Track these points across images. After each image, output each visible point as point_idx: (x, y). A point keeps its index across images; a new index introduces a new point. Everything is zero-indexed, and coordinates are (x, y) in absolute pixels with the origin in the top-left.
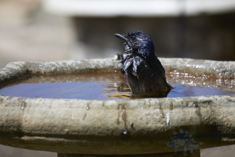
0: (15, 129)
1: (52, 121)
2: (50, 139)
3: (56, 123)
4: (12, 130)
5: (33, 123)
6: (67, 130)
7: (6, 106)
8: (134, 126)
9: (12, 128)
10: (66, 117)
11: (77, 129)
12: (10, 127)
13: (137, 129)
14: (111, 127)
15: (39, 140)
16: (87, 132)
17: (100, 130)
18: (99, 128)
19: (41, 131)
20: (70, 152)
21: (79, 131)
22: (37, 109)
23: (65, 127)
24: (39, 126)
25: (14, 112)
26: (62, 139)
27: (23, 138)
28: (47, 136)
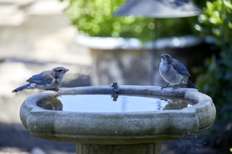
1: (72, 125)
5: (61, 126)
6: (81, 131)
7: (45, 116)
10: (81, 123)
12: (47, 128)
22: (63, 118)
23: (80, 128)
25: (49, 119)
27: (54, 135)
28: (69, 134)
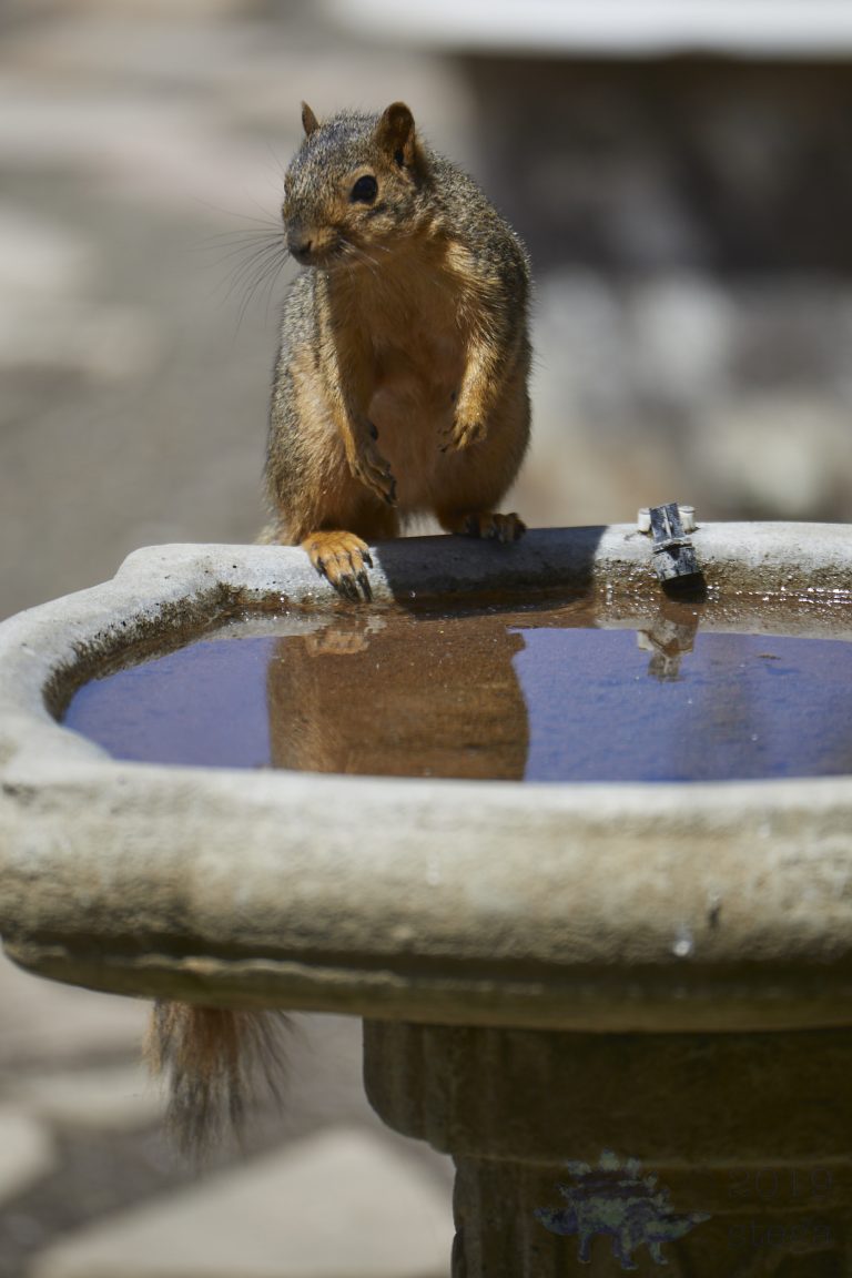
0: (158, 925)
2: (325, 975)
3: (355, 900)
4: (145, 929)
6: (403, 933)
7: (115, 811)
8: (724, 917)
9: (142, 919)
11: (450, 929)
12: (131, 913)
13: (742, 931)
14: (615, 922)
15: (271, 977)
16: (499, 941)
17: (561, 936)
18: (560, 924)
21: (460, 940)
22: (264, 830)
23: (397, 917)
24: (269, 911)
25: (152, 842)
26: (382, 978)
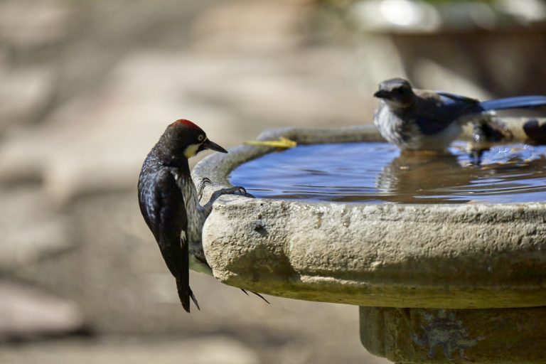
1: (348, 246)
5: (311, 250)
6: (376, 264)
19: (326, 266)
20: (383, 304)
23: (373, 257)
24: (322, 255)
